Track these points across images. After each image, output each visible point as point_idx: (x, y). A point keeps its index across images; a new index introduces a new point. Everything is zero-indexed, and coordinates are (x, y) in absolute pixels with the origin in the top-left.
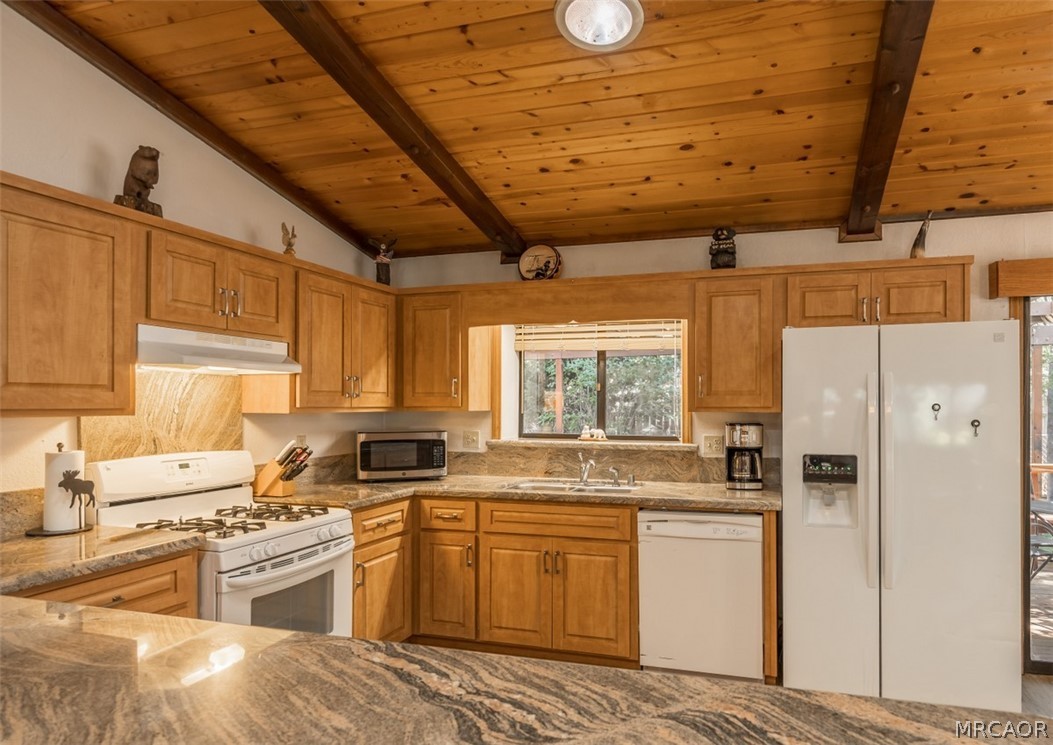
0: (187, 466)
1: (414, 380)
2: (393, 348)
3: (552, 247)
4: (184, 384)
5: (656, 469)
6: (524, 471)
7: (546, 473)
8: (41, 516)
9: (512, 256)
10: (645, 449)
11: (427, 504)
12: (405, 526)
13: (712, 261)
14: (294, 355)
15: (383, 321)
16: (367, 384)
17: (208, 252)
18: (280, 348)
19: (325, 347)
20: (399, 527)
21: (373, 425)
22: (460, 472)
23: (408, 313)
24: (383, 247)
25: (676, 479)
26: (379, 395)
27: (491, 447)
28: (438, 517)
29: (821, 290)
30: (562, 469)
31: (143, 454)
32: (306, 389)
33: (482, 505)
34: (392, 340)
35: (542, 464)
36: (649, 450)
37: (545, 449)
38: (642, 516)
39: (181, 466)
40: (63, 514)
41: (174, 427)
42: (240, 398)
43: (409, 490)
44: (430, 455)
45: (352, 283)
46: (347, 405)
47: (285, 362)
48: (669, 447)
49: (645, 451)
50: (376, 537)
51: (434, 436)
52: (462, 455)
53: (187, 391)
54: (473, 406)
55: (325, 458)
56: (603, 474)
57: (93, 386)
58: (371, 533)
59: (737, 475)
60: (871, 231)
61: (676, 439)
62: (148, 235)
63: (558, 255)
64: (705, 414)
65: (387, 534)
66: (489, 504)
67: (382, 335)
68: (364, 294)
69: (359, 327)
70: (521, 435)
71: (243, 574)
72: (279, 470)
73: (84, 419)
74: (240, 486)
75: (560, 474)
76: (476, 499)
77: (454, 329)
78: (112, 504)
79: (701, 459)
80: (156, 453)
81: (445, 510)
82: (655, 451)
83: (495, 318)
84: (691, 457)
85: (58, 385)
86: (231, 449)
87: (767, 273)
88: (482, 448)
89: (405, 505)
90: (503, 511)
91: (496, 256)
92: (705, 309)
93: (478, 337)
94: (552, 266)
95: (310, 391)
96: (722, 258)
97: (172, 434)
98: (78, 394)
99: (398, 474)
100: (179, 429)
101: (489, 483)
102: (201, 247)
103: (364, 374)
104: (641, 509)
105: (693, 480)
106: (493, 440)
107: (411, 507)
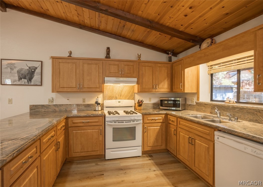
0: (120, 102)
2: (170, 77)
4: (122, 87)
6: (204, 111)
7: (210, 113)
10: (245, 108)
11: (169, 116)
12: (163, 121)
15: (166, 71)
16: (160, 86)
18: (136, 80)
19: (147, 78)
20: (161, 121)
25: (261, 123)
26: (165, 89)
27: (197, 103)
31: (114, 99)
32: (141, 88)
34: (170, 75)
35: (209, 110)
36: (247, 108)
37: (210, 105)
39: (119, 102)
41: (120, 95)
42: (134, 90)
43: (165, 112)
44: (176, 104)
45: (155, 63)
46: (154, 91)
48: (256, 108)
49: (245, 109)
50: (152, 122)
52: (190, 105)
53: (122, 88)
54: (187, 91)
55: (156, 103)
57: (96, 88)
58: (151, 121)
65: (156, 122)
66: (179, 119)
67: (166, 74)
69: (158, 73)
70: (212, 100)
71: (110, 122)
74: (132, 107)
77: (181, 70)
78: (106, 107)
80: (116, 99)
81: (172, 119)
82: (250, 109)
86: (132, 100)
88: (194, 103)
89: (164, 116)
91: (198, 46)
97: (119, 96)
99: (168, 108)
100: (121, 95)
102: (115, 62)
103: (159, 84)
106: (197, 101)
107: (165, 117)
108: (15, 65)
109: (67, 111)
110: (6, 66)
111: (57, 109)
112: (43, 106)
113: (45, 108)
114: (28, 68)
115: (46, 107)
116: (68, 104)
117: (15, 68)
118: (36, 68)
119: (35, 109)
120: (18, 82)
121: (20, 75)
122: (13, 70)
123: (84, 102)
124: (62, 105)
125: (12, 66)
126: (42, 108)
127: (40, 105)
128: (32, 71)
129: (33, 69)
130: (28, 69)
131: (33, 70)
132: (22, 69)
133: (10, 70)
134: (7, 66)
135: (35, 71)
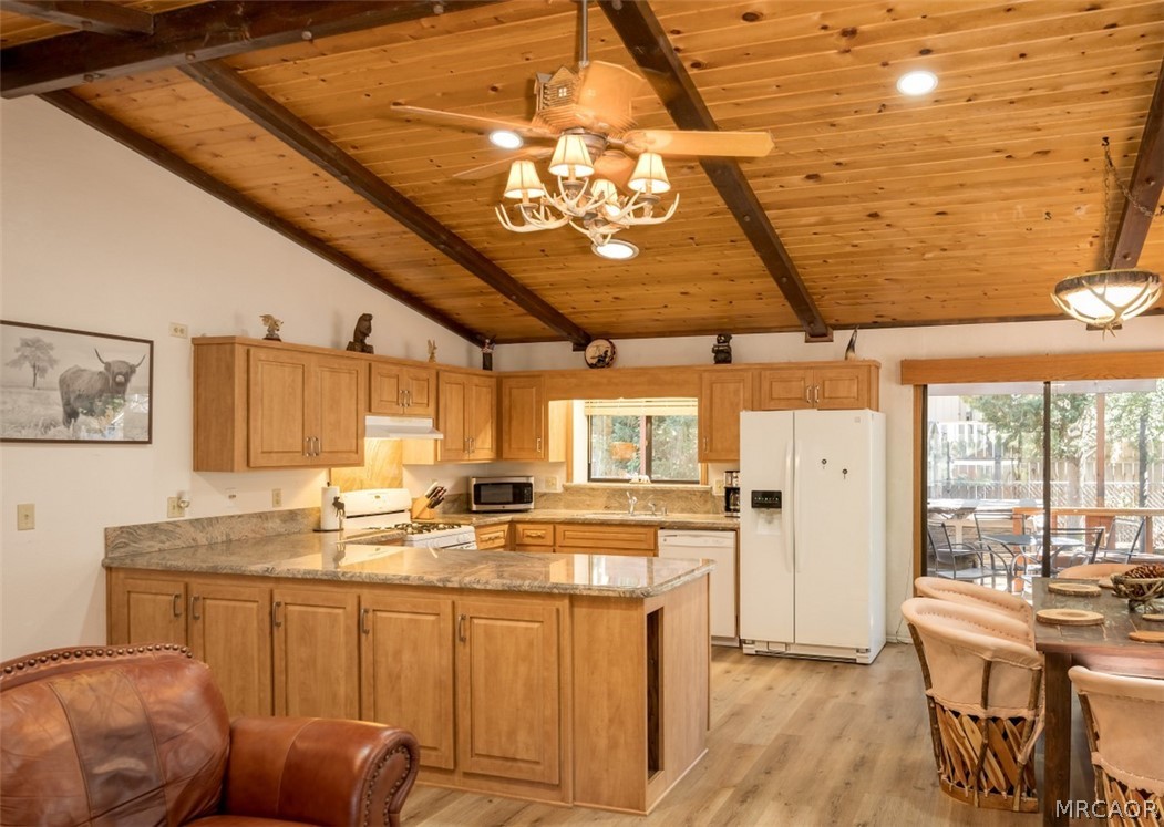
0: (379, 498)
1: (510, 439)
2: (495, 415)
3: (607, 340)
4: (374, 447)
5: (683, 504)
6: (589, 506)
7: (605, 507)
8: (319, 522)
9: (580, 346)
11: (520, 527)
12: (506, 542)
13: (715, 357)
14: (437, 426)
15: (489, 397)
16: (478, 443)
17: (395, 370)
18: (429, 423)
19: (453, 419)
20: (502, 542)
21: (480, 472)
22: (543, 508)
23: (505, 390)
24: (488, 341)
26: (486, 451)
27: (566, 489)
28: (528, 536)
29: (783, 380)
30: (616, 505)
32: (443, 449)
33: (558, 526)
34: (495, 410)
35: (602, 501)
36: (677, 490)
37: (604, 490)
38: (661, 533)
39: (375, 498)
40: (331, 521)
41: (370, 473)
42: (401, 454)
43: (508, 517)
44: (522, 493)
45: (469, 374)
46: (466, 458)
47: (431, 432)
48: (692, 488)
49: (675, 491)
50: (489, 547)
51: (523, 480)
52: (545, 494)
53: (376, 451)
54: (552, 458)
55: (453, 495)
56: (646, 508)
57: (349, 451)
58: (486, 544)
59: (732, 507)
60: (825, 335)
61: (697, 482)
62: (370, 365)
63: (613, 347)
64: (715, 464)
65: (495, 546)
66: (561, 526)
67: (488, 407)
68: (476, 380)
69: (473, 403)
70: (589, 479)
72: (427, 501)
73: (333, 469)
74: (402, 512)
75: (616, 508)
76: (554, 523)
77: (539, 402)
78: (351, 517)
79: (714, 497)
80: (361, 489)
81: (533, 531)
82: (682, 491)
83: (568, 394)
84: (707, 494)
85: (337, 452)
86: (397, 488)
87: (749, 367)
88: (559, 489)
89: (506, 527)
90: (571, 531)
91: (569, 345)
92: (708, 391)
93: (556, 408)
94: (609, 354)
95: (446, 450)
96: (723, 356)
98: (345, 456)
99: (500, 507)
100: (372, 475)
101: (562, 513)
103: (477, 436)
104: (662, 528)
105: (708, 512)
106: (568, 484)
107: (510, 529)
108: (51, 353)
109: (231, 541)
110: (16, 356)
111: (202, 539)
112: (155, 528)
113: (163, 537)
114: (101, 368)
115: (165, 532)
116: (232, 516)
117: (52, 366)
118: (132, 370)
119: (126, 545)
120: (62, 428)
121: (72, 399)
122: (43, 376)
123: (277, 502)
124: (217, 518)
125: (42, 356)
126: (152, 538)
127: (144, 526)
128: (117, 379)
129: (120, 374)
130: (100, 373)
131: (120, 378)
132: (79, 372)
133: (32, 373)
134: (20, 353)
135: (127, 380)
